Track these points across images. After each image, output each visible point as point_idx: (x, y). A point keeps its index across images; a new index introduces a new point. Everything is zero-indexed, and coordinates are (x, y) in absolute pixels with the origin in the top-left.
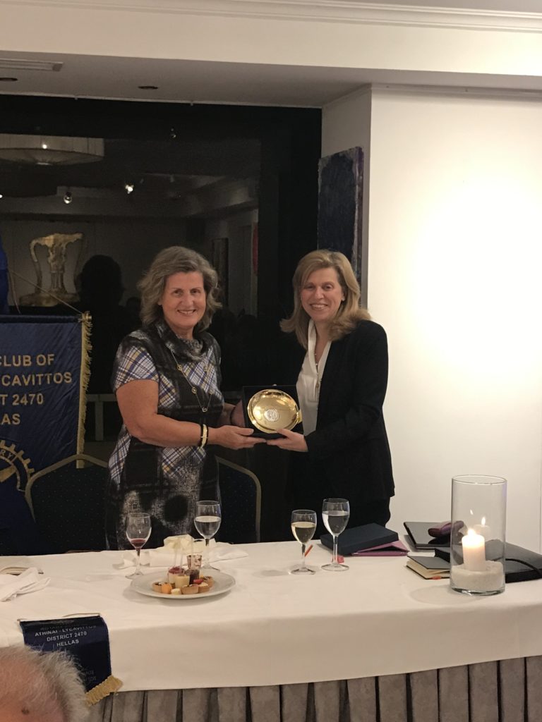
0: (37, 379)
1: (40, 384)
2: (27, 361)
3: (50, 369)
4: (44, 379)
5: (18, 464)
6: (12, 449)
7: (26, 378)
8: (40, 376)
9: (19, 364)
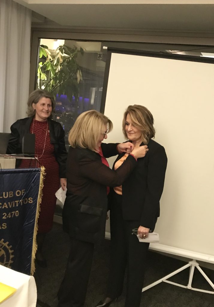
0: (15, 204)
2: (11, 194)
4: (19, 203)
5: (5, 249)
6: (2, 241)
7: (10, 204)
9: (7, 196)
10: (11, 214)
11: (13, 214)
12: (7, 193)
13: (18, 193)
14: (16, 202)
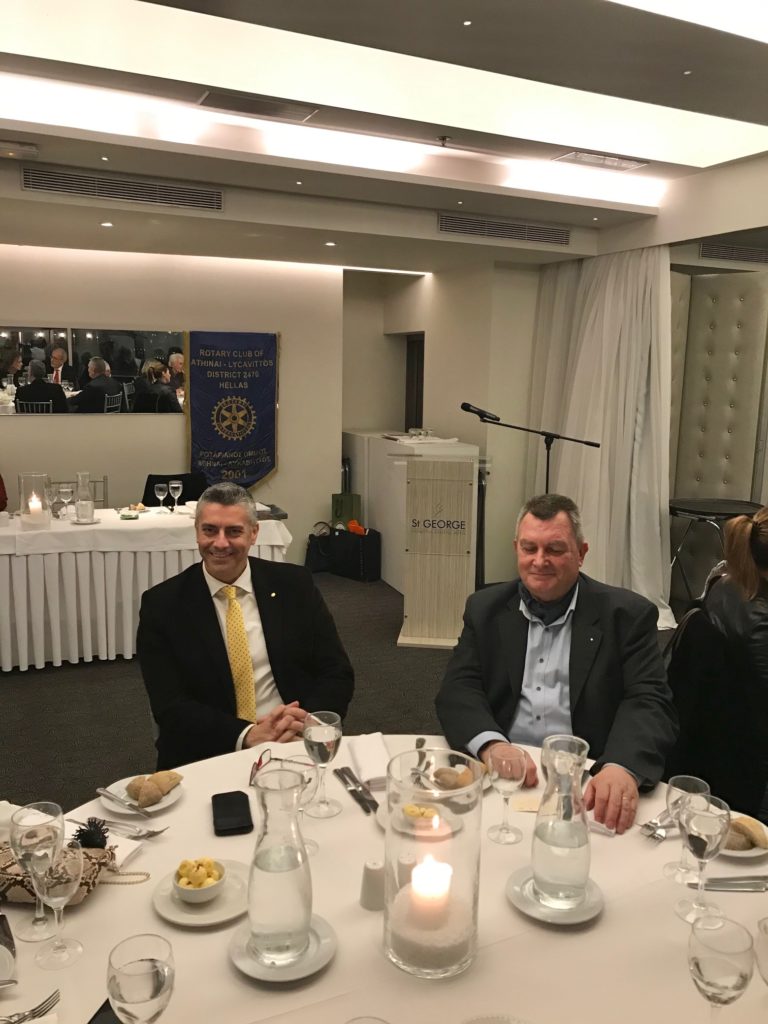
0: (255, 364)
1: (257, 366)
2: (250, 354)
3: (261, 358)
4: (259, 363)
5: (247, 408)
6: (244, 401)
7: (250, 363)
10: (252, 374)
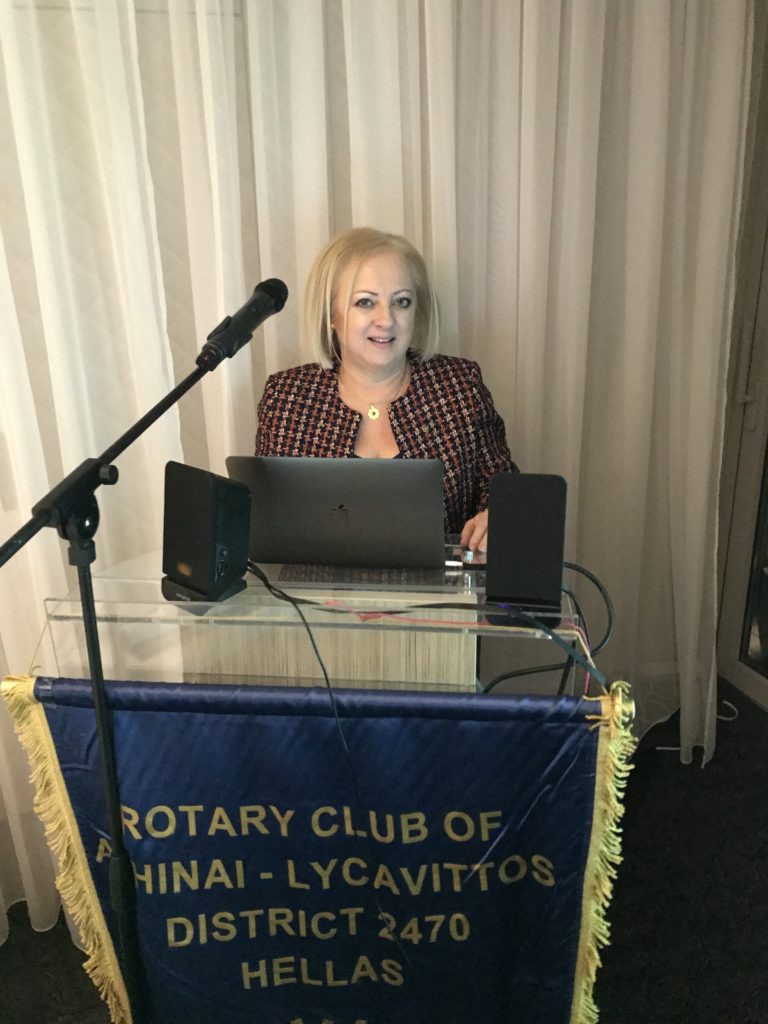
0: (446, 876)
1: (457, 888)
2: (413, 827)
4: (470, 880)
7: (415, 876)
8: (456, 868)
9: (390, 837)
10: (425, 928)
11: (435, 930)
12: (389, 819)
13: (459, 826)
14: (450, 872)
